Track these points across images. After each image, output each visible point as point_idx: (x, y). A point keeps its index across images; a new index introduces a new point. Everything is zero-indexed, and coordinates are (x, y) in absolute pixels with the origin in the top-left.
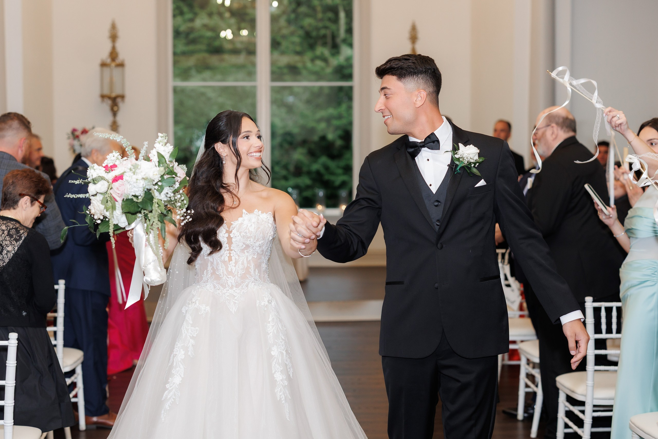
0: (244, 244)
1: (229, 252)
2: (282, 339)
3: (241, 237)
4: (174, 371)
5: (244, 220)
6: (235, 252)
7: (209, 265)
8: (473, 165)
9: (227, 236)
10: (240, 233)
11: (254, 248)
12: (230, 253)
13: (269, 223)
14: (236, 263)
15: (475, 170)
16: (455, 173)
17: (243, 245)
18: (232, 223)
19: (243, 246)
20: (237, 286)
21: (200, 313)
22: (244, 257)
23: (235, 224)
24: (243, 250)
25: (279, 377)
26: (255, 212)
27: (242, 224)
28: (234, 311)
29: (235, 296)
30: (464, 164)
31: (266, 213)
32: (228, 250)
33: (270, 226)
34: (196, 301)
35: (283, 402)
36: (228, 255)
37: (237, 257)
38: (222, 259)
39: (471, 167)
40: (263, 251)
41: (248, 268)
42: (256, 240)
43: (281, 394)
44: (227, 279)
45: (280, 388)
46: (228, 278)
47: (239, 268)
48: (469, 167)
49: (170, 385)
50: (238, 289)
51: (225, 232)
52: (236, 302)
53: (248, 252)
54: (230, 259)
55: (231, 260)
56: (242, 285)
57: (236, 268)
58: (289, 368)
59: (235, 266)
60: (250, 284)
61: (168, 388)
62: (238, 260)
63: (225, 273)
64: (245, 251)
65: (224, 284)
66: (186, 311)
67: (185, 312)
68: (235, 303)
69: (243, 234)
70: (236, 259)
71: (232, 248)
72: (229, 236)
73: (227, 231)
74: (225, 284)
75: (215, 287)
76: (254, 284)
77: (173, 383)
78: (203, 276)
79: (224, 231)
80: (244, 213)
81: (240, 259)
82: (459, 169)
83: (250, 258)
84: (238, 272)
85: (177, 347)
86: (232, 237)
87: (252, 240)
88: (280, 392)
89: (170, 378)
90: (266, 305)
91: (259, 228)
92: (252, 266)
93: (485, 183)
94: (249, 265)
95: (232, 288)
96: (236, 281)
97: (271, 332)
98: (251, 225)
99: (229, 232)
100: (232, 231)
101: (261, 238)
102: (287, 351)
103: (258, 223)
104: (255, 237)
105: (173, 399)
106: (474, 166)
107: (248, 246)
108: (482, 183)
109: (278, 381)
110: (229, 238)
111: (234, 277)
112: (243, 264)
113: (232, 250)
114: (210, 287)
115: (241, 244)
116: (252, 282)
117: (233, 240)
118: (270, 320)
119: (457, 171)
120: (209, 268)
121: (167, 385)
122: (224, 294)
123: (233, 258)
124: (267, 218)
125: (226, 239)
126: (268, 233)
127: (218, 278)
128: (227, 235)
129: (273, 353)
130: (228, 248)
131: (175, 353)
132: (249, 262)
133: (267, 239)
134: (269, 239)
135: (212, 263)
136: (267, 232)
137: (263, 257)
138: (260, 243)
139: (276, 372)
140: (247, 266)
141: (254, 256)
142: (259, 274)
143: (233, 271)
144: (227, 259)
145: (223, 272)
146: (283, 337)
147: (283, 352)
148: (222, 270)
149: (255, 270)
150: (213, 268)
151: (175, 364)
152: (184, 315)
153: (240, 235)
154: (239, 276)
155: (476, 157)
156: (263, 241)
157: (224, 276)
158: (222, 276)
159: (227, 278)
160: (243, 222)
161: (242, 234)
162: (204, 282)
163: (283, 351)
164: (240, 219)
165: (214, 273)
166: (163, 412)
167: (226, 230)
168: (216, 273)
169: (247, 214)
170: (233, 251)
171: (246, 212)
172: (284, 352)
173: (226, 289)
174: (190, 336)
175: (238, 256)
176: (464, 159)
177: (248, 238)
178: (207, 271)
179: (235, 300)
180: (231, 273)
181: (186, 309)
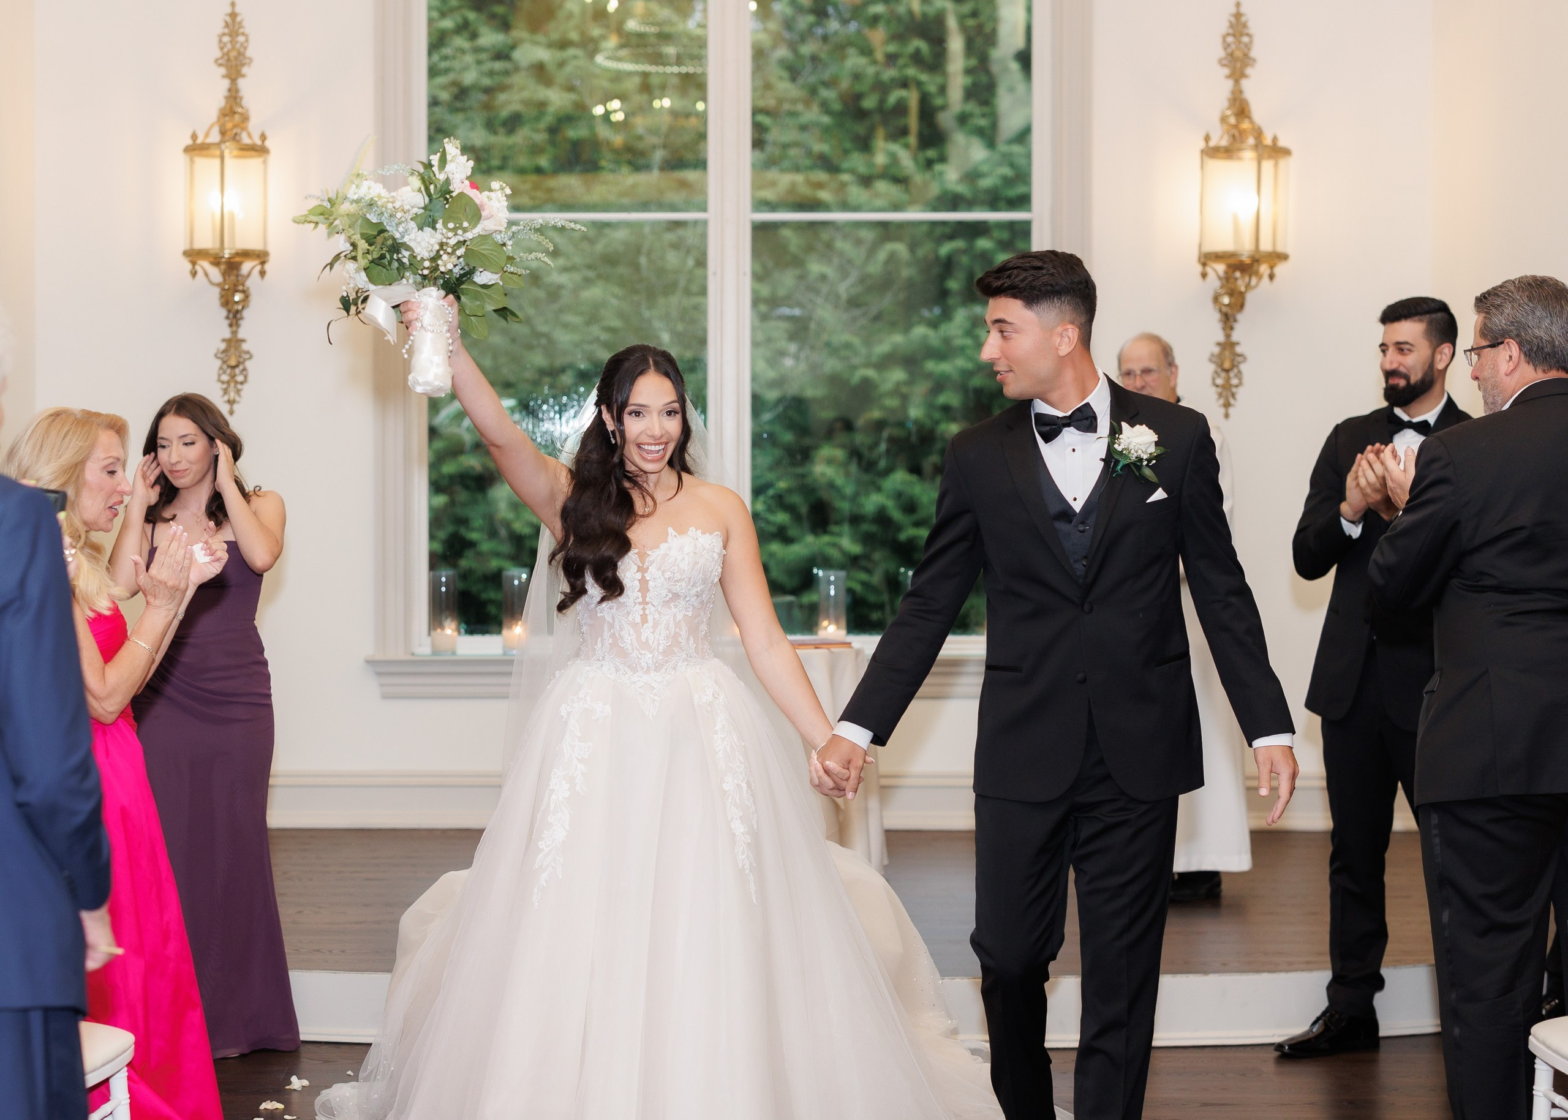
0: (669, 591)
1: (642, 607)
2: (740, 761)
3: (665, 579)
4: (551, 818)
5: (670, 549)
6: (654, 606)
7: (606, 628)
8: (1145, 463)
9: (640, 578)
10: (663, 572)
11: (687, 599)
12: (644, 609)
13: (714, 552)
14: (656, 625)
15: (1147, 472)
16: (1114, 476)
17: (669, 594)
18: (648, 552)
19: (667, 595)
20: (657, 669)
21: (593, 718)
22: (669, 616)
23: (654, 555)
24: (666, 603)
25: (739, 828)
26: (689, 533)
27: (666, 555)
28: (653, 715)
29: (653, 688)
30: (1130, 459)
31: (711, 533)
32: (640, 603)
33: (716, 556)
34: (585, 697)
35: (747, 871)
36: (641, 613)
37: (657, 616)
38: (630, 619)
39: (1142, 465)
40: (702, 602)
41: (676, 635)
42: (691, 585)
43: (743, 857)
44: (640, 656)
45: (742, 847)
46: (641, 654)
47: (660, 634)
48: (1138, 465)
49: (545, 842)
50: (659, 674)
51: (635, 571)
52: (656, 698)
53: (676, 606)
54: (644, 619)
55: (646, 622)
56: (665, 667)
57: (655, 635)
58: (753, 814)
59: (653, 633)
60: (680, 664)
61: (543, 848)
62: (658, 621)
63: (636, 644)
64: (672, 605)
65: (634, 666)
66: (569, 714)
67: (565, 716)
68: (654, 700)
69: (668, 574)
70: (654, 619)
71: (648, 599)
72: (643, 577)
73: (639, 569)
74: (636, 665)
75: (617, 671)
76: (686, 663)
77: (552, 839)
78: (596, 647)
79: (634, 568)
80: (670, 535)
81: (661, 619)
82: (1121, 469)
83: (680, 617)
84: (659, 644)
85: (554, 778)
86: (648, 578)
87: (684, 584)
88: (742, 854)
89: (546, 832)
90: (710, 702)
91: (696, 563)
92: (684, 632)
93: (1165, 495)
94: (677, 630)
95: (648, 671)
96: (655, 660)
97: (720, 750)
98: (683, 559)
99: (642, 570)
100: (648, 568)
101: (701, 581)
102: (748, 784)
103: (695, 553)
104: (690, 579)
105: (552, 867)
106: (1147, 465)
107: (676, 596)
108: (1159, 495)
109: (737, 834)
110: (644, 582)
111: (651, 652)
112: (667, 628)
113: (647, 603)
114: (609, 669)
115: (664, 592)
116: (684, 661)
117: (651, 584)
118: (716, 728)
119: (1118, 471)
120: (606, 634)
121: (540, 843)
122: (635, 683)
123: (650, 618)
124: (712, 542)
125: (637, 583)
126: (712, 570)
127: (623, 654)
128: (639, 576)
129: (726, 787)
130: (640, 600)
131: (551, 788)
132: (677, 624)
133: (710, 581)
134: (713, 581)
135: (611, 626)
136: (710, 570)
137: (702, 614)
138: (699, 589)
139: (734, 820)
140: (675, 631)
141: (687, 614)
142: (695, 645)
143: (650, 642)
144: (638, 620)
145: (632, 644)
146: (741, 758)
147: (741, 784)
148: (629, 638)
149: (688, 639)
150: (613, 635)
151: (552, 806)
152: (564, 720)
153: (663, 575)
154: (661, 651)
155: (1152, 449)
156: (702, 587)
157: (633, 650)
158: (631, 651)
159: (638, 655)
160: (668, 552)
161: (666, 574)
162: (598, 660)
163: (742, 782)
164: (664, 546)
165: (614, 644)
166: (535, 891)
167: (639, 567)
168: (620, 645)
169: (675, 536)
170: (650, 605)
171: (674, 533)
172: (744, 785)
173: (637, 674)
174: (578, 759)
175: (659, 613)
176: (1130, 452)
177: (678, 581)
178: (602, 640)
179: (655, 695)
180: (645, 645)
181: (568, 710)
